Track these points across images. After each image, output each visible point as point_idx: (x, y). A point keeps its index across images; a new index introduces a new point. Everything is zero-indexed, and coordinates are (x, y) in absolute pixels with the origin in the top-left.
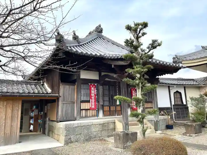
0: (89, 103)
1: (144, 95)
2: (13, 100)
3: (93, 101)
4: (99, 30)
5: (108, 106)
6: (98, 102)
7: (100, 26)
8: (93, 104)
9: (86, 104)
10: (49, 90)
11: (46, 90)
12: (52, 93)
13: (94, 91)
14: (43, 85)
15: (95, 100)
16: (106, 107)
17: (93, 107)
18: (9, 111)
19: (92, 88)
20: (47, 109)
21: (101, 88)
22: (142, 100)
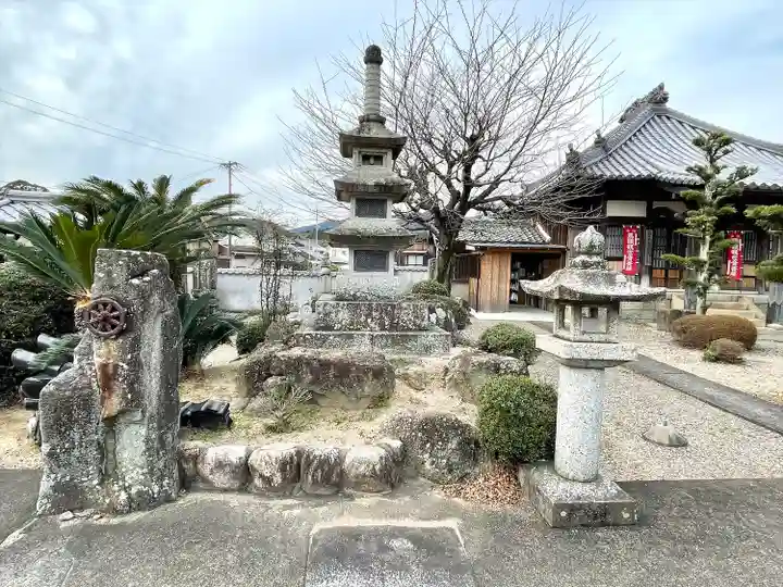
0: (620, 263)
1: (711, 255)
2: (499, 253)
3: (631, 258)
4: (658, 99)
5: (662, 269)
6: (641, 261)
7: (661, 87)
8: (630, 263)
9: (616, 262)
10: (548, 238)
11: (540, 236)
12: (553, 242)
13: (632, 240)
14: (535, 226)
15: (634, 256)
16: (659, 271)
17: (630, 269)
18: (496, 270)
19: (630, 235)
20: (543, 269)
21: (649, 234)
22: (705, 262)
